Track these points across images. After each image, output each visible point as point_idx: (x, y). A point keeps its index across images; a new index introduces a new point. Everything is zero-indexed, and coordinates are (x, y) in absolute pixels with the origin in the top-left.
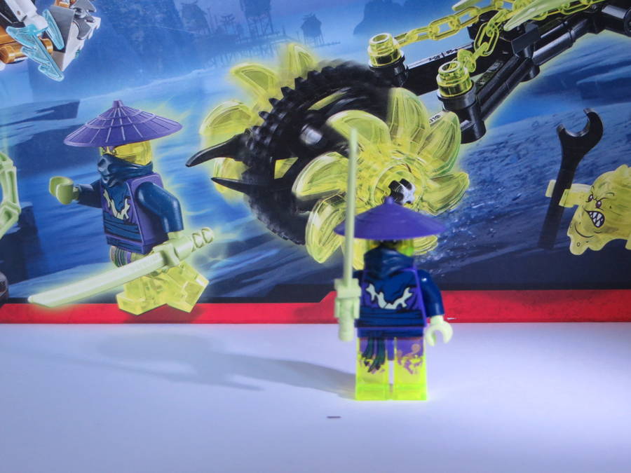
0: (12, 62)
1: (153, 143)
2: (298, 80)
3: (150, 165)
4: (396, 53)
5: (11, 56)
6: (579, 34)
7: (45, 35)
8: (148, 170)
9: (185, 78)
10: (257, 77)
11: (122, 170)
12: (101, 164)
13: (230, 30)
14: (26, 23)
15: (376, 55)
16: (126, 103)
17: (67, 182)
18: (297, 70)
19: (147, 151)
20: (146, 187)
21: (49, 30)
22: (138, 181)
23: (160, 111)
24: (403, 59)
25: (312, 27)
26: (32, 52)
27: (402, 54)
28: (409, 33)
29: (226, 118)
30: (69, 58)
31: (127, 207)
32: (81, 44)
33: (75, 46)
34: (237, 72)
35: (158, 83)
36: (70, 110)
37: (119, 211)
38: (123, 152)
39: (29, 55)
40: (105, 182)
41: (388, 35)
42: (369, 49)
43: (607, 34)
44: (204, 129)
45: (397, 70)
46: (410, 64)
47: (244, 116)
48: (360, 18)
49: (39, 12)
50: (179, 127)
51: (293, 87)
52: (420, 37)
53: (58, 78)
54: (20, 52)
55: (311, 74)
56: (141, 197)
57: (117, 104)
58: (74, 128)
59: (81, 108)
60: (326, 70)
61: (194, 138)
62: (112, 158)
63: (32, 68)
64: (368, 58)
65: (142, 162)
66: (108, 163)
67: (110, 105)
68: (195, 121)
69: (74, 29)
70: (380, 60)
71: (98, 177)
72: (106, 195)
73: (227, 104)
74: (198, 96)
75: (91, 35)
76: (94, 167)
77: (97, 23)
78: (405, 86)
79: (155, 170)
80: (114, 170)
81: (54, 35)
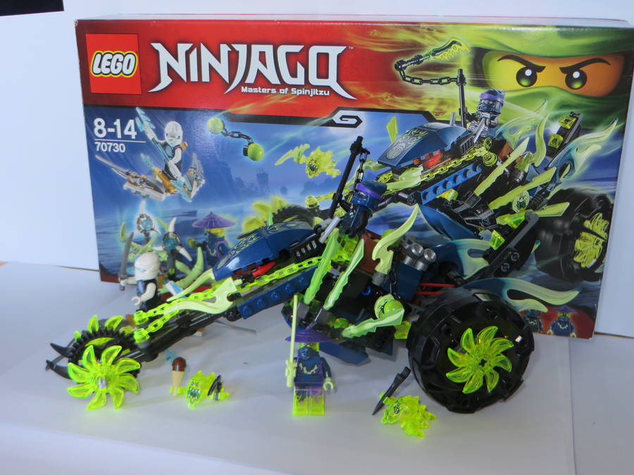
0: (172, 193)
1: (225, 229)
2: (278, 211)
3: (224, 237)
4: (316, 204)
5: (172, 191)
6: (389, 203)
7: (184, 184)
8: (222, 239)
9: (236, 206)
10: (264, 208)
11: (213, 238)
12: (206, 234)
13: (253, 189)
14: (178, 179)
15: (308, 204)
16: (215, 213)
17: (193, 240)
18: (278, 207)
19: (222, 231)
20: (222, 245)
21: (186, 183)
22: (219, 243)
23: (226, 217)
24: (318, 206)
25: (284, 191)
26: (179, 190)
27: (318, 204)
28: (322, 196)
29: (251, 222)
30: (193, 194)
31: (215, 252)
32: (198, 189)
33: (195, 190)
34: (256, 205)
35: (225, 207)
36: (194, 213)
37: (213, 252)
38: (214, 231)
39: (179, 192)
40: (207, 241)
41: (313, 197)
42: (306, 201)
43: (400, 204)
44: (243, 225)
45: (316, 210)
46: (322, 208)
47: (258, 222)
48: (302, 189)
49: (182, 175)
50: (233, 224)
51: (276, 213)
52: (325, 199)
53: (190, 201)
54: (176, 190)
55: (284, 209)
56: (220, 248)
57: (211, 213)
58: (196, 220)
59: (198, 213)
60: (289, 208)
61: (240, 229)
62: (209, 233)
63: (180, 196)
64: (305, 204)
65: (220, 235)
66: (208, 235)
67: (209, 213)
68: (240, 222)
69: (195, 183)
70: (310, 206)
71: (204, 240)
72: (207, 246)
73: (252, 217)
74: (241, 213)
75: (201, 186)
76: (203, 236)
77: (203, 182)
78: (320, 217)
79: (226, 239)
80: (211, 238)
81: (188, 184)
